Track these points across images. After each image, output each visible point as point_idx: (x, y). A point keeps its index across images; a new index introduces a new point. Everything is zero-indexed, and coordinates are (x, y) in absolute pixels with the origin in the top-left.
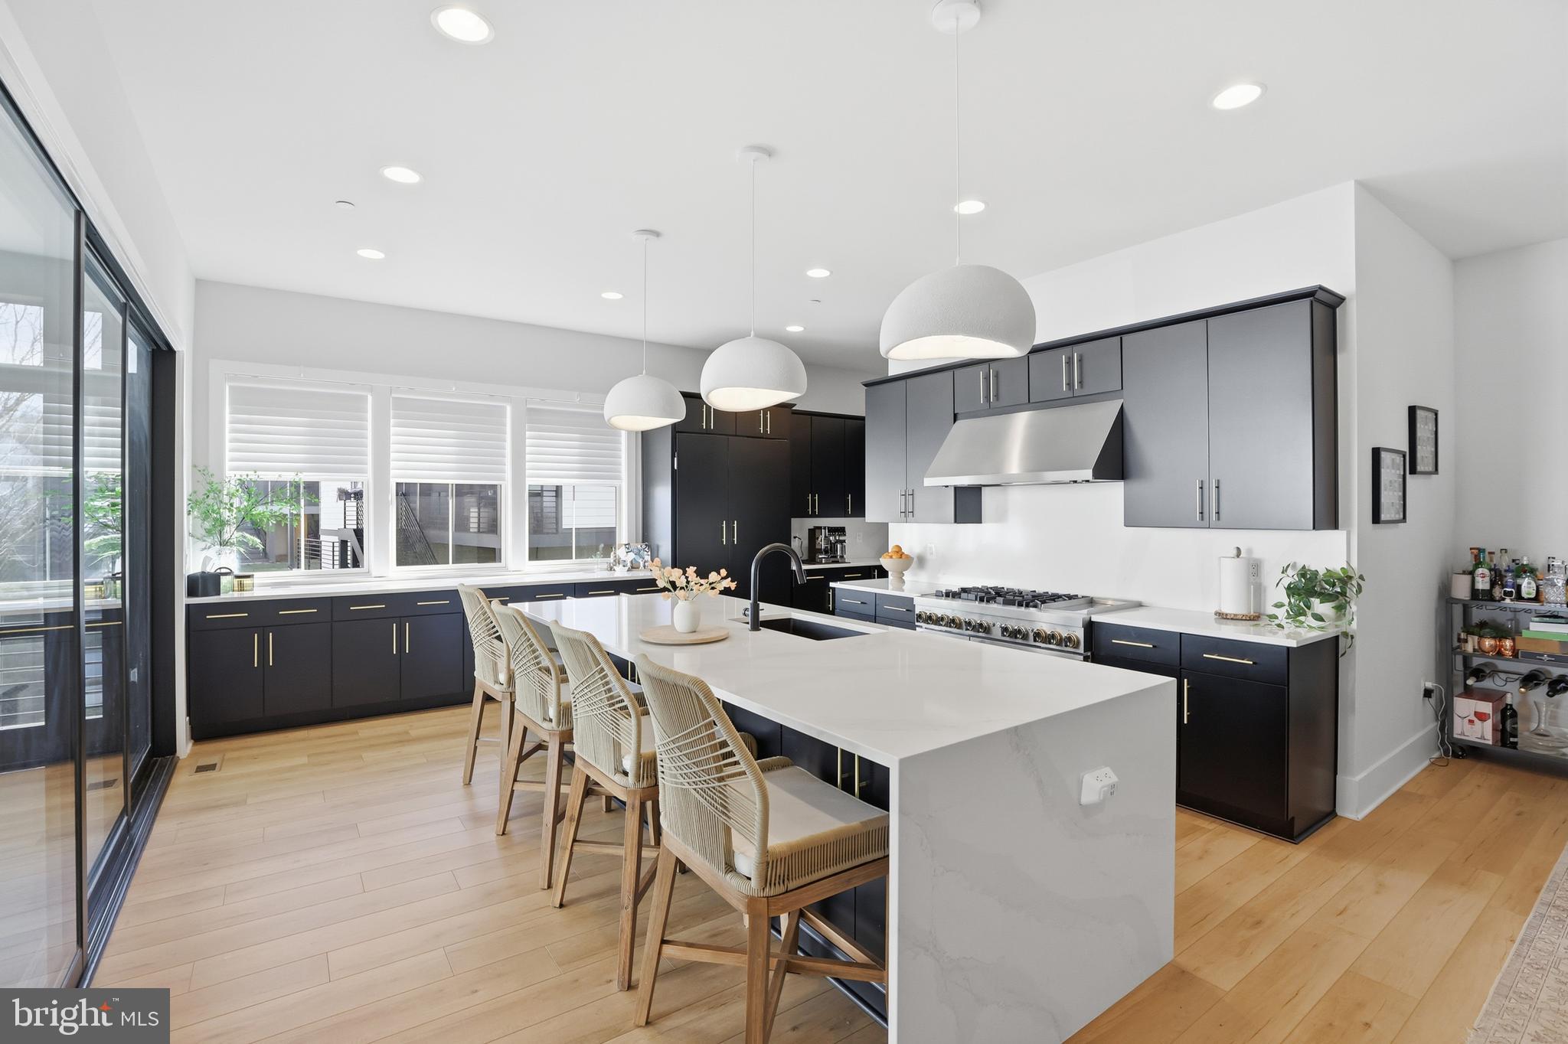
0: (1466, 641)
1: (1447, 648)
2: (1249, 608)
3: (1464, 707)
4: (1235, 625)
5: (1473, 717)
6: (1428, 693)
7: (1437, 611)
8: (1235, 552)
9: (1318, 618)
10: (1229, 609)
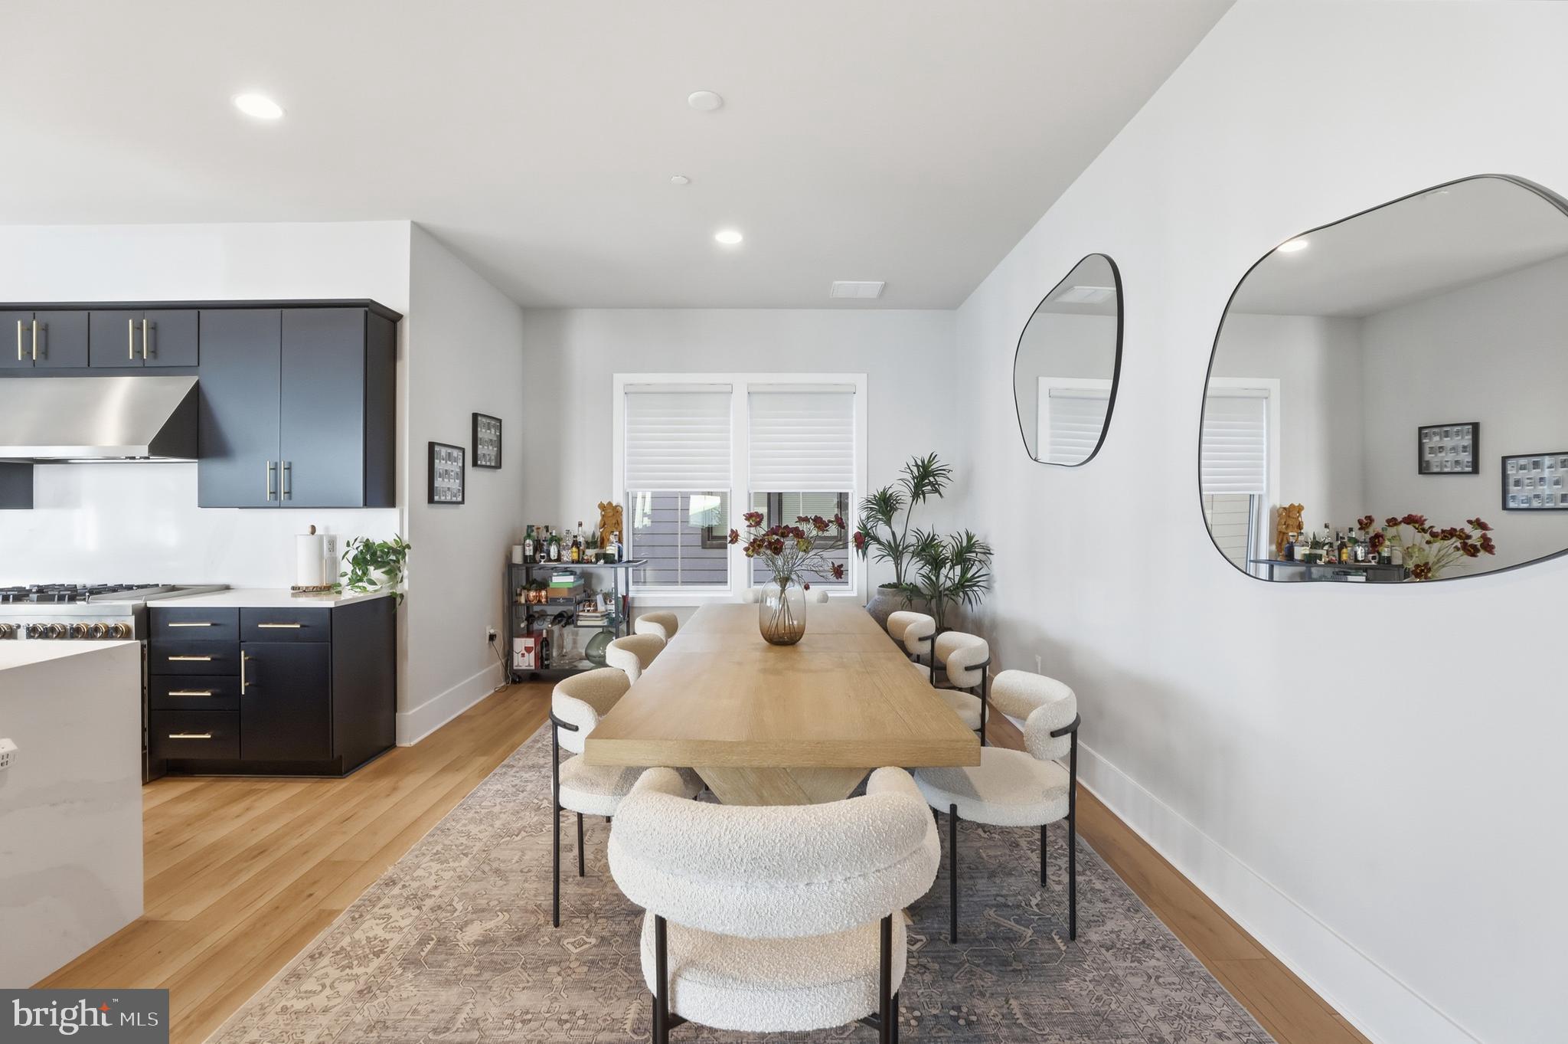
0: (521, 595)
1: (511, 603)
2: (321, 580)
3: (521, 644)
4: (307, 597)
5: (524, 652)
6: (492, 637)
7: (503, 575)
8: (310, 530)
9: (372, 582)
10: (303, 583)
